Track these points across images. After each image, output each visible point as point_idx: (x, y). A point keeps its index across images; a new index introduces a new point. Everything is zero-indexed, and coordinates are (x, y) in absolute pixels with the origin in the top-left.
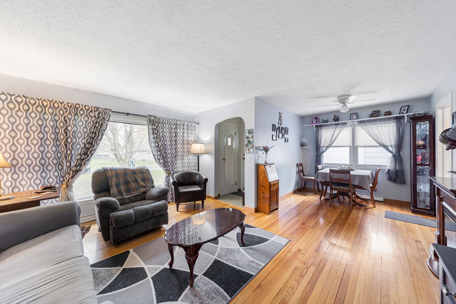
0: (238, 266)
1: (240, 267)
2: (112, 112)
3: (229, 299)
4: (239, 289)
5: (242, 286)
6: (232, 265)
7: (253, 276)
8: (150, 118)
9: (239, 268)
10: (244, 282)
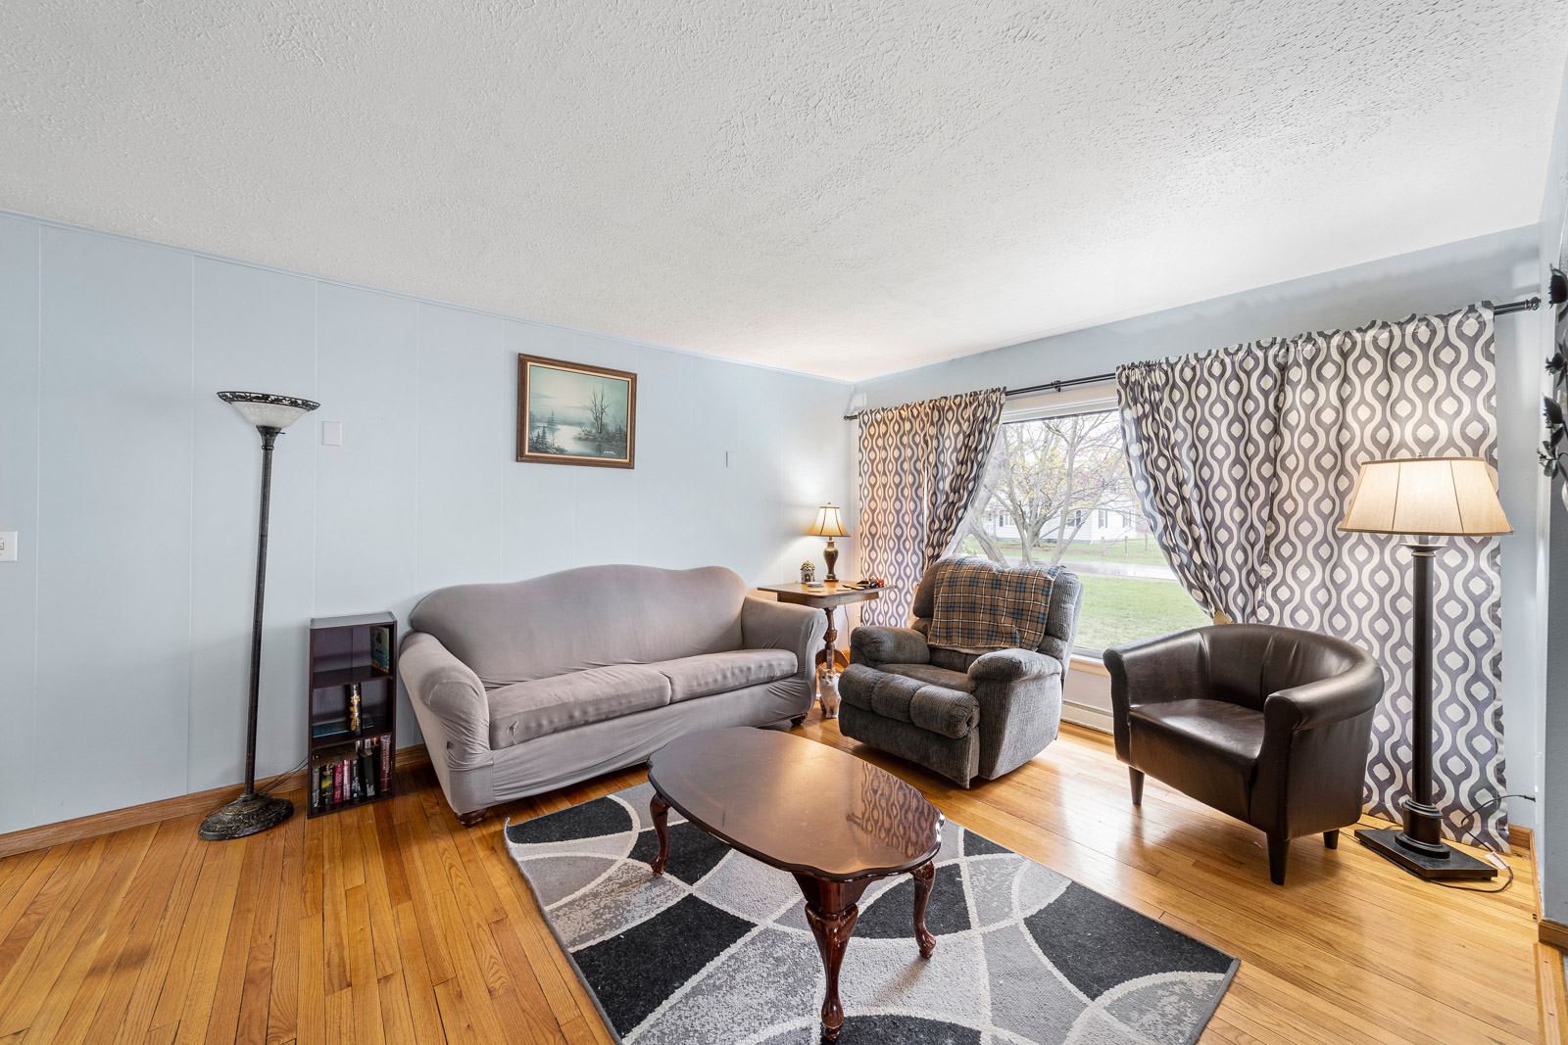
0: (696, 991)
1: (687, 996)
2: (1007, 394)
3: (572, 950)
4: (587, 977)
5: (594, 986)
6: (704, 972)
7: (619, 1032)
8: (1127, 377)
9: (679, 994)
10: (606, 1000)
